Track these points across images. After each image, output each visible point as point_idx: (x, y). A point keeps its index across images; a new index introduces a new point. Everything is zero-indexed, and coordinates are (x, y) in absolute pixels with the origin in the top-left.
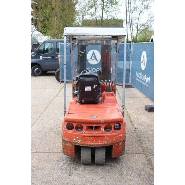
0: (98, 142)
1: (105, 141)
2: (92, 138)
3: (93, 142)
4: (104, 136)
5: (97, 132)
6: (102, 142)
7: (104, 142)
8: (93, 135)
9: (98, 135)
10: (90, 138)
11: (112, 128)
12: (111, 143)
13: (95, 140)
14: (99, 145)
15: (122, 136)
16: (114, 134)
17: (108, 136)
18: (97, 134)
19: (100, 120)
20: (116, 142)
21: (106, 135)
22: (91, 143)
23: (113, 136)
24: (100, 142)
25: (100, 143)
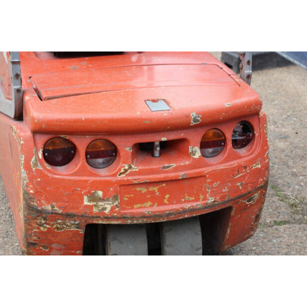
0: (179, 202)
1: (205, 193)
2: (156, 189)
3: (161, 203)
4: (202, 176)
5: (174, 165)
6: (197, 200)
7: (201, 197)
8: (161, 176)
9: (181, 174)
10: (151, 189)
11: (225, 141)
12: (227, 199)
13: (167, 196)
14: (185, 211)
15: (259, 166)
16: (235, 163)
17: (216, 176)
18: (176, 169)
19: (188, 116)
20: (243, 192)
21: (210, 169)
22: (157, 209)
23: (233, 170)
24: (189, 201)
25: (187, 206)
